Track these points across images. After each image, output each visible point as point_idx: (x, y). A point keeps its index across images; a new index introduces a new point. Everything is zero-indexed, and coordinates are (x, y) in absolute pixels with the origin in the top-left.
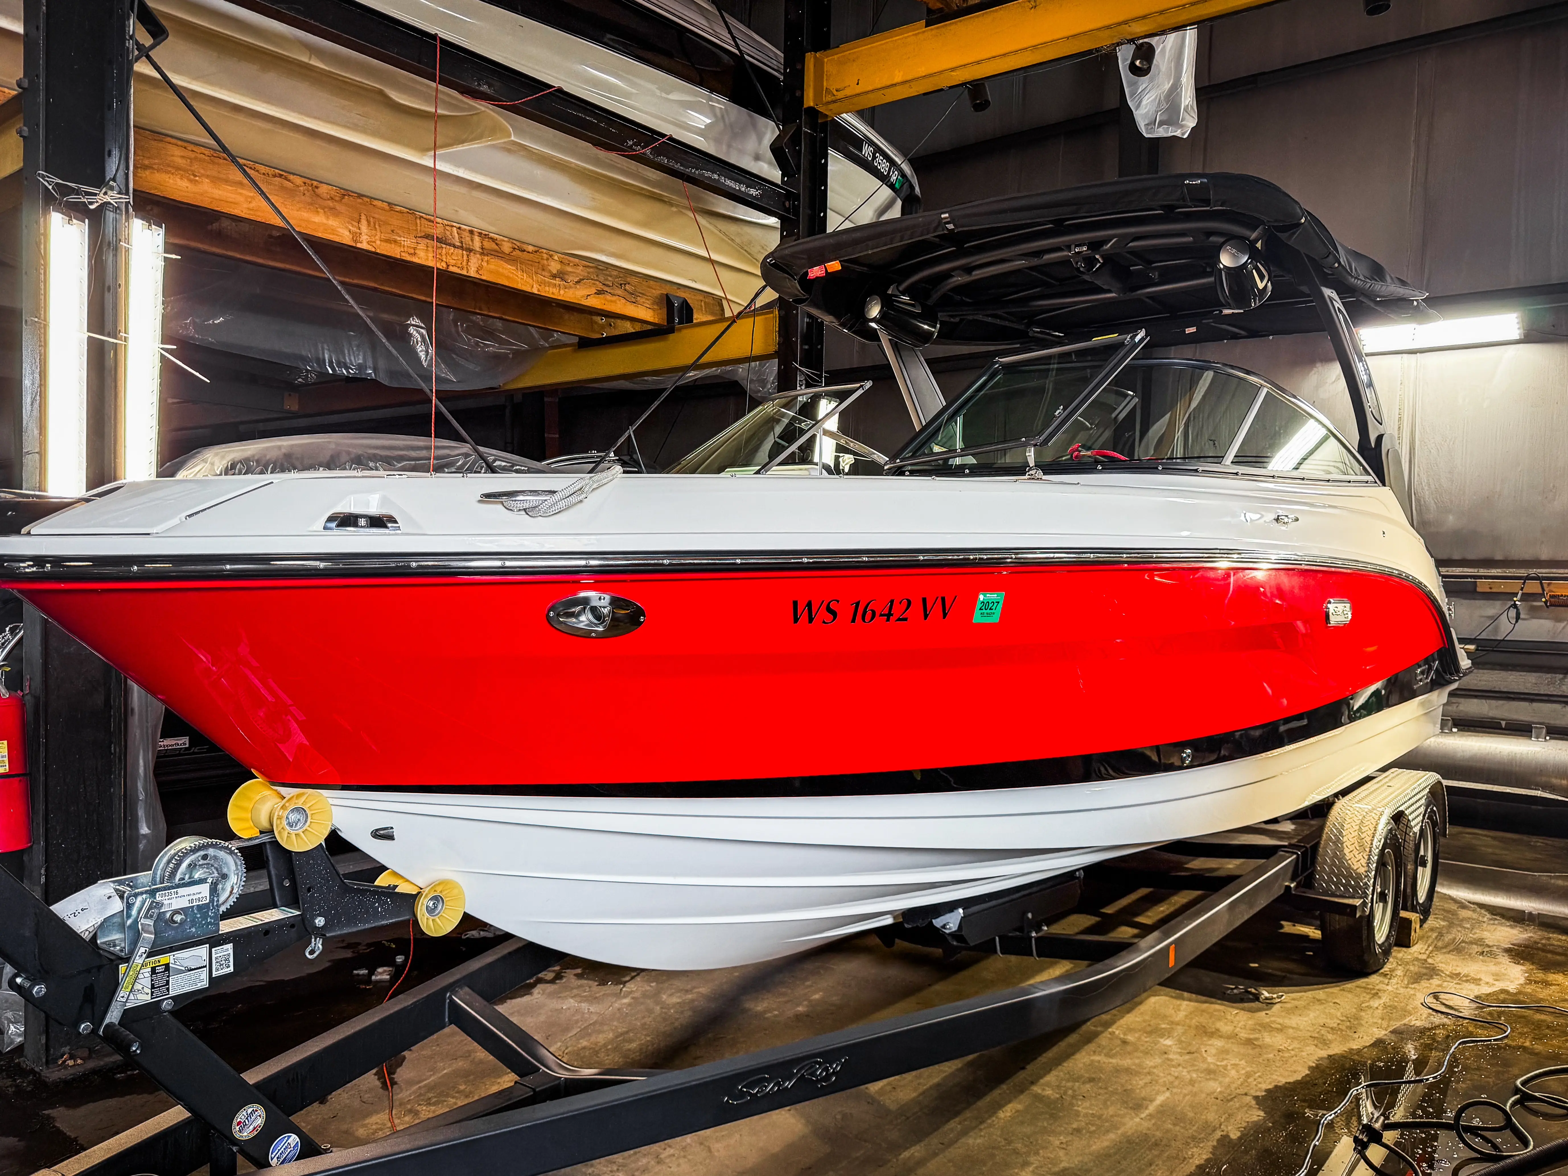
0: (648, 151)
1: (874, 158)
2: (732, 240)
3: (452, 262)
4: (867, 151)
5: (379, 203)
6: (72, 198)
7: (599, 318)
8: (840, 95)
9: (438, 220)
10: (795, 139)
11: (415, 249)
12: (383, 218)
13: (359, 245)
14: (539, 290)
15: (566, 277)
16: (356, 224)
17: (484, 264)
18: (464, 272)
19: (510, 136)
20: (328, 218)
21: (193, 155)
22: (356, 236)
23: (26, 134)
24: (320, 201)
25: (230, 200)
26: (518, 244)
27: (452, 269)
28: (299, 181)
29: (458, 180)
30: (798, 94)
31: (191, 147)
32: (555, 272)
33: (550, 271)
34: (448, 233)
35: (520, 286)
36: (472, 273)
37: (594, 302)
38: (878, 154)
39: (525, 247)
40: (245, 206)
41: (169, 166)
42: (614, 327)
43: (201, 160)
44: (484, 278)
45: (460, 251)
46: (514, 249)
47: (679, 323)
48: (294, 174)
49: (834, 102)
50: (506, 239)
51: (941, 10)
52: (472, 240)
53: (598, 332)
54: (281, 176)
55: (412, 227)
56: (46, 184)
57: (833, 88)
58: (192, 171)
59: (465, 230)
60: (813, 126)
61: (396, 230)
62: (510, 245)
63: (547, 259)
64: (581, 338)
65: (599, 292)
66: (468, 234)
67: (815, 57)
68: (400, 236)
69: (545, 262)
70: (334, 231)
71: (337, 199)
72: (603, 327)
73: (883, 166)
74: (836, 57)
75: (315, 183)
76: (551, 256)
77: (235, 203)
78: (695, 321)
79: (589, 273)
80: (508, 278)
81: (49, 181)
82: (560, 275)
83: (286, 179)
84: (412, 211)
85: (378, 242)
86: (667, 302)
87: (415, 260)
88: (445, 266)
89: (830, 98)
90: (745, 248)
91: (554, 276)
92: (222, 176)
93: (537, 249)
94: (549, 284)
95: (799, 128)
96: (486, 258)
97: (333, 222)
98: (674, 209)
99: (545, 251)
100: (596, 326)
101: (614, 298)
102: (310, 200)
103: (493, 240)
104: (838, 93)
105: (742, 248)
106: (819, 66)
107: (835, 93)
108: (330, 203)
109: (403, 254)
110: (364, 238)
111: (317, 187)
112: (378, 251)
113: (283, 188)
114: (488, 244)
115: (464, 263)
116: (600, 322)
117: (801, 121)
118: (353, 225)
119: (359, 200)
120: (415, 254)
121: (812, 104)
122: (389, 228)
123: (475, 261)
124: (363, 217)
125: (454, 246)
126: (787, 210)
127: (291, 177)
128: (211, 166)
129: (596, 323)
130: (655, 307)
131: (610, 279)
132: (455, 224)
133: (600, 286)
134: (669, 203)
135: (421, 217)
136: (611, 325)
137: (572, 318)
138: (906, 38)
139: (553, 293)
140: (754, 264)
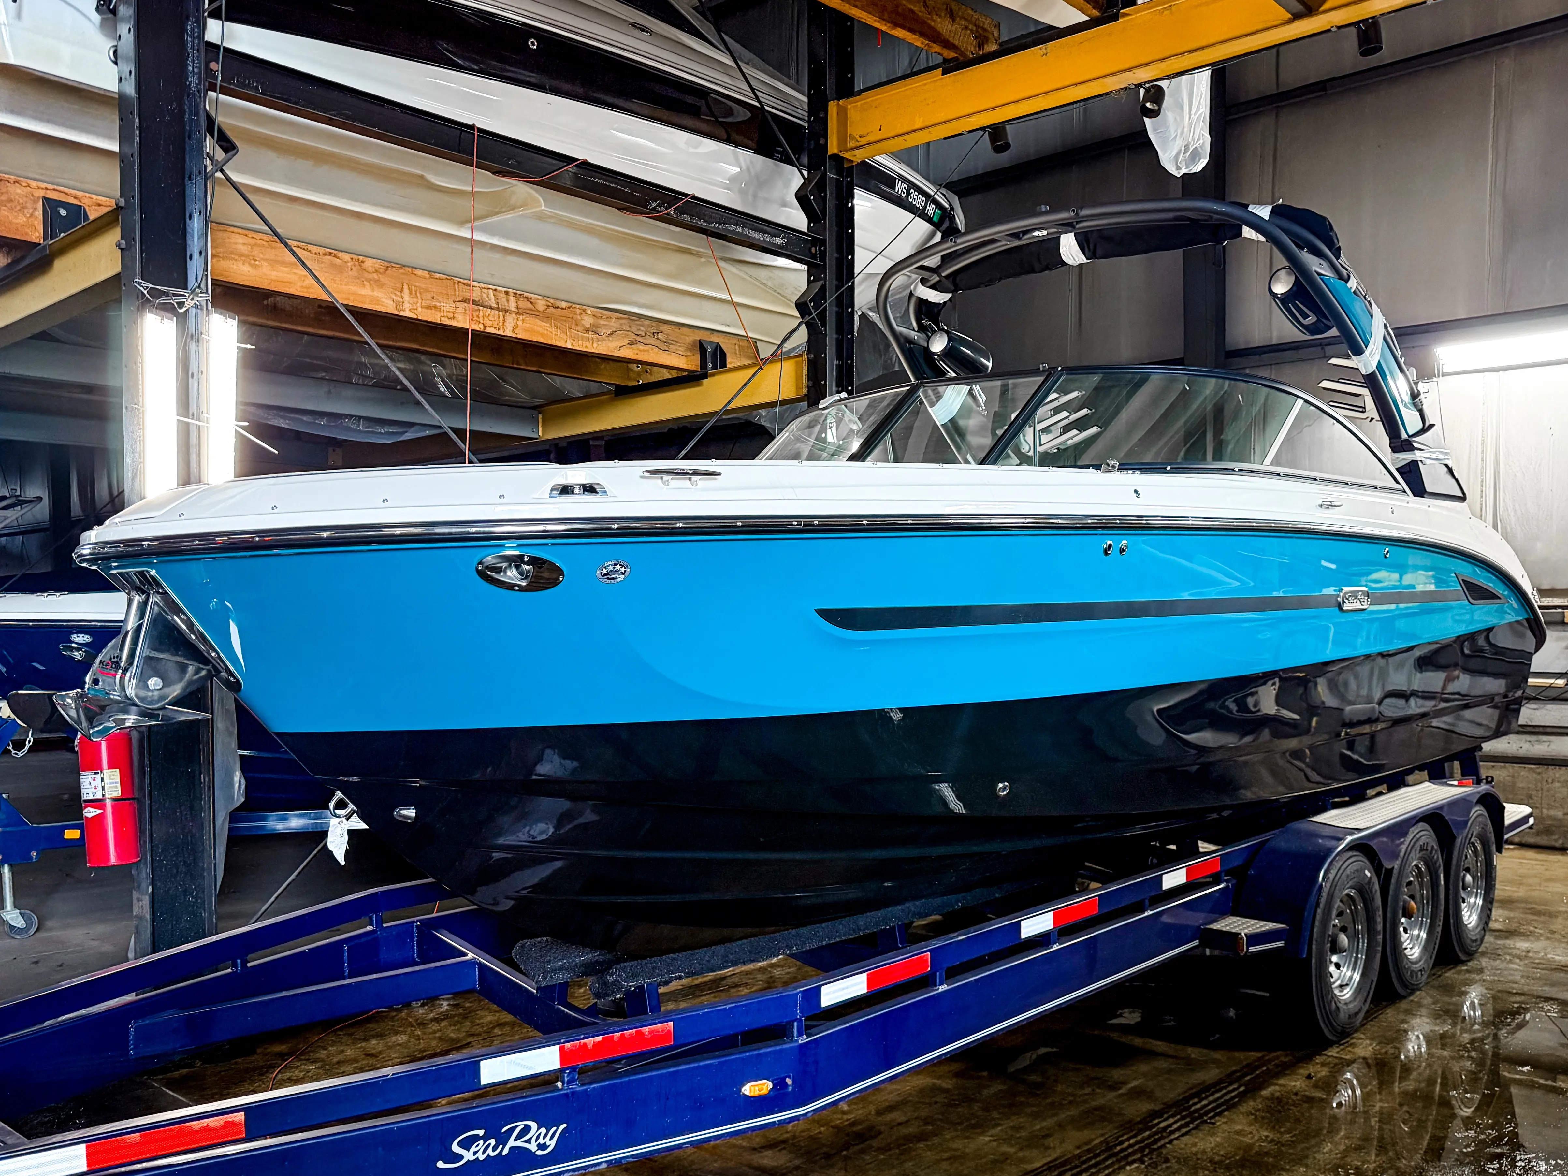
0: (672, 211)
1: (908, 194)
2: (765, 284)
3: (489, 323)
4: (900, 188)
5: (419, 272)
6: (163, 300)
7: (635, 365)
8: (863, 141)
9: (475, 284)
10: (821, 186)
11: (454, 313)
12: (423, 286)
13: (402, 314)
14: (572, 345)
15: (599, 330)
16: (399, 293)
17: (520, 323)
18: (501, 332)
19: (541, 206)
20: (373, 290)
21: (252, 241)
22: (399, 305)
23: (123, 246)
24: (366, 275)
25: (285, 280)
26: (552, 301)
27: (489, 330)
28: (347, 257)
29: (494, 247)
30: (822, 141)
31: (251, 234)
32: (588, 326)
33: (583, 325)
34: (485, 296)
35: (553, 342)
36: (509, 333)
37: (627, 353)
38: (912, 190)
39: (558, 303)
40: (299, 284)
41: (232, 253)
42: (651, 374)
43: (259, 246)
44: (519, 336)
45: (497, 312)
46: (548, 306)
47: (713, 369)
48: (342, 251)
49: (857, 148)
50: (540, 297)
51: (955, 59)
52: (508, 301)
53: (635, 380)
54: (331, 254)
55: (451, 292)
56: (142, 289)
57: (856, 134)
58: (254, 256)
59: (500, 292)
60: (839, 172)
61: (436, 297)
62: (544, 303)
63: (581, 314)
64: (618, 387)
65: (631, 343)
66: (503, 295)
67: (838, 104)
68: (440, 302)
69: (579, 317)
70: (378, 301)
71: (381, 271)
72: (639, 374)
73: (919, 201)
74: (859, 103)
75: (361, 258)
76: (584, 311)
77: (290, 283)
78: (728, 366)
79: (621, 324)
80: (542, 335)
81: (144, 286)
82: (593, 329)
83: (335, 256)
84: (450, 277)
85: (420, 309)
86: (702, 347)
87: (454, 323)
88: (482, 327)
89: (853, 144)
90: (779, 291)
91: (587, 331)
92: (279, 259)
93: (570, 305)
94: (583, 339)
95: (824, 175)
96: (521, 317)
97: (378, 293)
98: (703, 260)
99: (578, 306)
100: (631, 374)
101: (646, 348)
102: (356, 274)
103: (528, 299)
104: (862, 139)
105: (775, 291)
106: (843, 114)
107: (859, 139)
108: (375, 276)
109: (443, 319)
110: (407, 306)
111: (363, 262)
112: (420, 318)
113: (333, 265)
114: (523, 304)
115: (501, 324)
116: (636, 369)
117: (825, 169)
118: (396, 295)
119: (401, 271)
120: (454, 318)
121: (835, 151)
122: (429, 296)
123: (510, 320)
124: (405, 287)
125: (491, 308)
126: (814, 256)
127: (340, 254)
128: (269, 250)
129: (632, 370)
130: (689, 354)
131: (642, 328)
132: (491, 287)
133: (633, 337)
134: (698, 255)
135: (459, 282)
136: (647, 372)
137: (608, 366)
138: (925, 85)
139: (586, 347)
140: (789, 306)
